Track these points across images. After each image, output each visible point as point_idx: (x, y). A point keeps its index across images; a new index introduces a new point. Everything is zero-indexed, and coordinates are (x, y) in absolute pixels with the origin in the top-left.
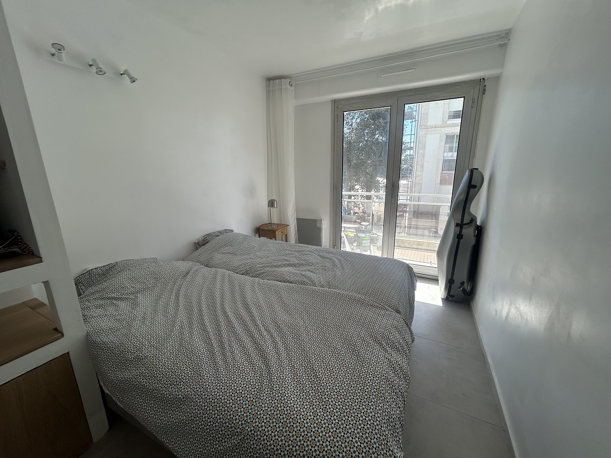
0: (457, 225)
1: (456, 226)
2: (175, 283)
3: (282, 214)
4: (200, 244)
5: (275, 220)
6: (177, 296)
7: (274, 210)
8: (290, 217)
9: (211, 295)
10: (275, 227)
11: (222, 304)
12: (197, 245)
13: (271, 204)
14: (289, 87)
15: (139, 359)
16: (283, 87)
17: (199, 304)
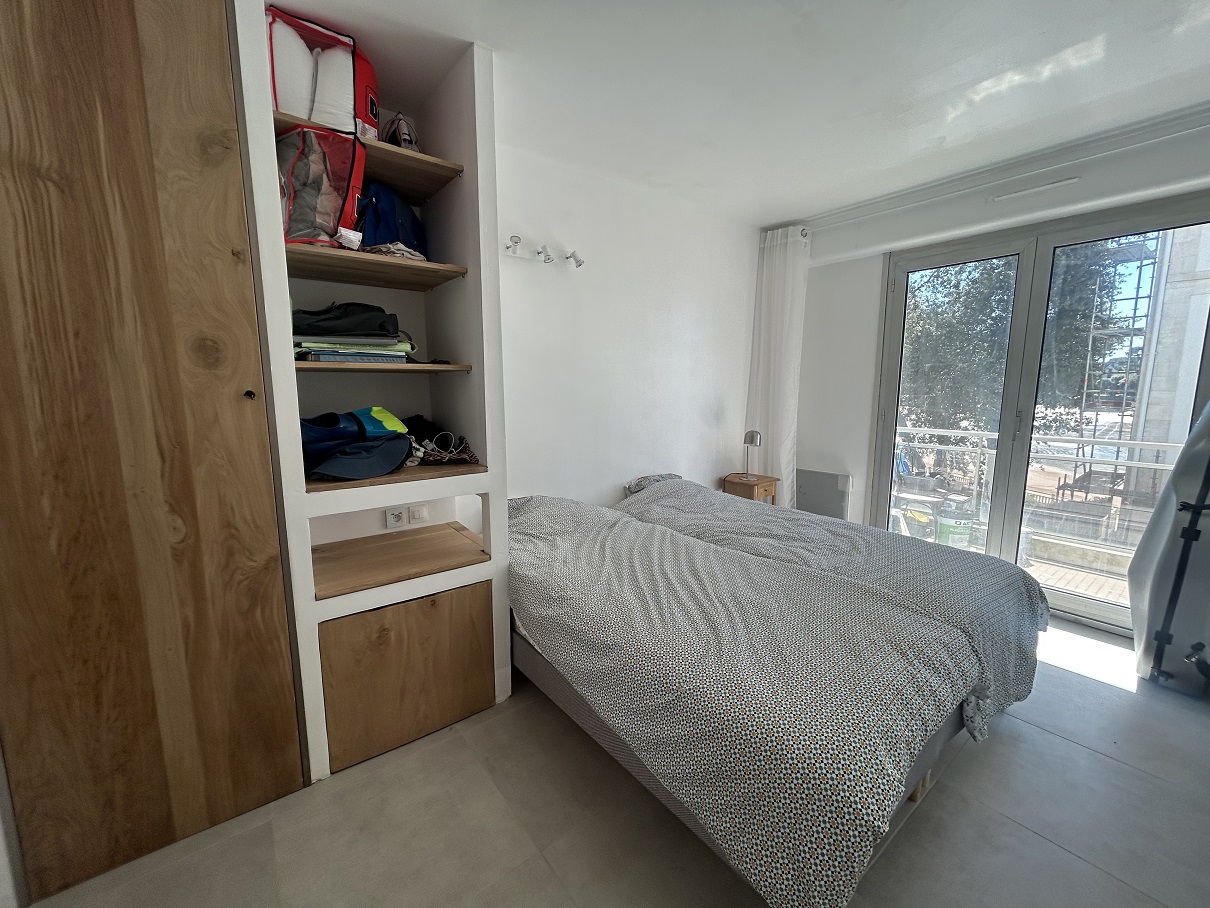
0: (1184, 507)
1: (1180, 510)
2: (599, 533)
3: (769, 458)
4: (630, 491)
5: (756, 469)
6: (603, 548)
7: (754, 450)
8: (783, 466)
9: (646, 553)
10: (752, 480)
11: (661, 565)
12: (627, 492)
13: (750, 438)
14: (800, 238)
15: (562, 599)
16: (790, 239)
17: (631, 559)
